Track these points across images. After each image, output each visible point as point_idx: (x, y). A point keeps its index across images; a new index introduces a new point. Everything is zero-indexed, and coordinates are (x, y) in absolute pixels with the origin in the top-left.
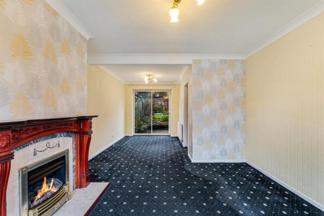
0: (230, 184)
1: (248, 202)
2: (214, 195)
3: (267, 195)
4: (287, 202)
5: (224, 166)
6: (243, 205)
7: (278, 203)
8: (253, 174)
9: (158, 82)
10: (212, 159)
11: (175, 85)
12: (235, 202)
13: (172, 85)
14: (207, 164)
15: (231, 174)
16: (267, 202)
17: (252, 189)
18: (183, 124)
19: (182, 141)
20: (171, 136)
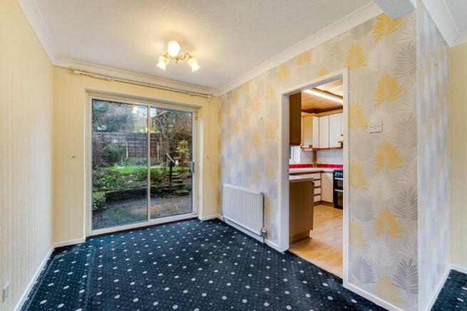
11: (211, 95)
18: (265, 191)
19: (265, 235)
20: (201, 218)
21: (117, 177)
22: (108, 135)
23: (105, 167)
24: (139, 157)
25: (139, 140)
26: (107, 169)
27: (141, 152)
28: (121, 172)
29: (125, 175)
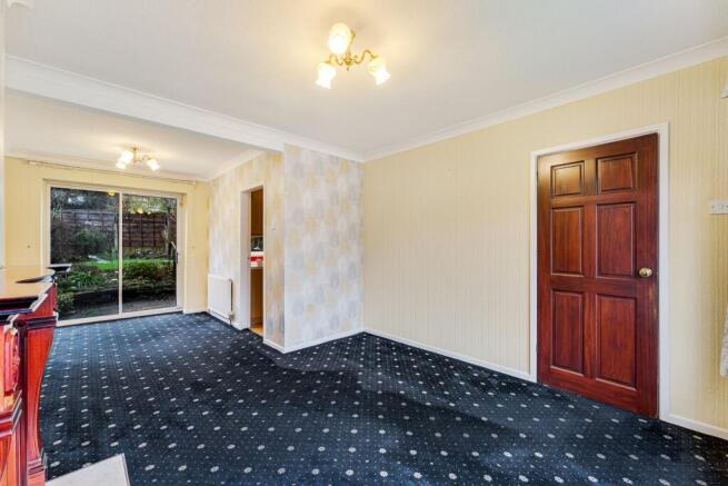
0: (366, 366)
1: (401, 378)
2: (359, 387)
3: (413, 363)
4: (433, 363)
5: (340, 343)
6: (398, 385)
7: (426, 367)
8: (382, 344)
9: (160, 171)
10: (318, 337)
11: (197, 182)
12: (388, 385)
13: (190, 182)
14: (312, 349)
15: (358, 352)
16: (418, 370)
17: (395, 363)
18: (233, 279)
19: (232, 317)
20: (185, 312)
21: (93, 274)
22: (83, 215)
23: (78, 261)
24: (136, 247)
25: (136, 222)
26: (80, 264)
27: (140, 239)
28: (102, 268)
29: (108, 271)
